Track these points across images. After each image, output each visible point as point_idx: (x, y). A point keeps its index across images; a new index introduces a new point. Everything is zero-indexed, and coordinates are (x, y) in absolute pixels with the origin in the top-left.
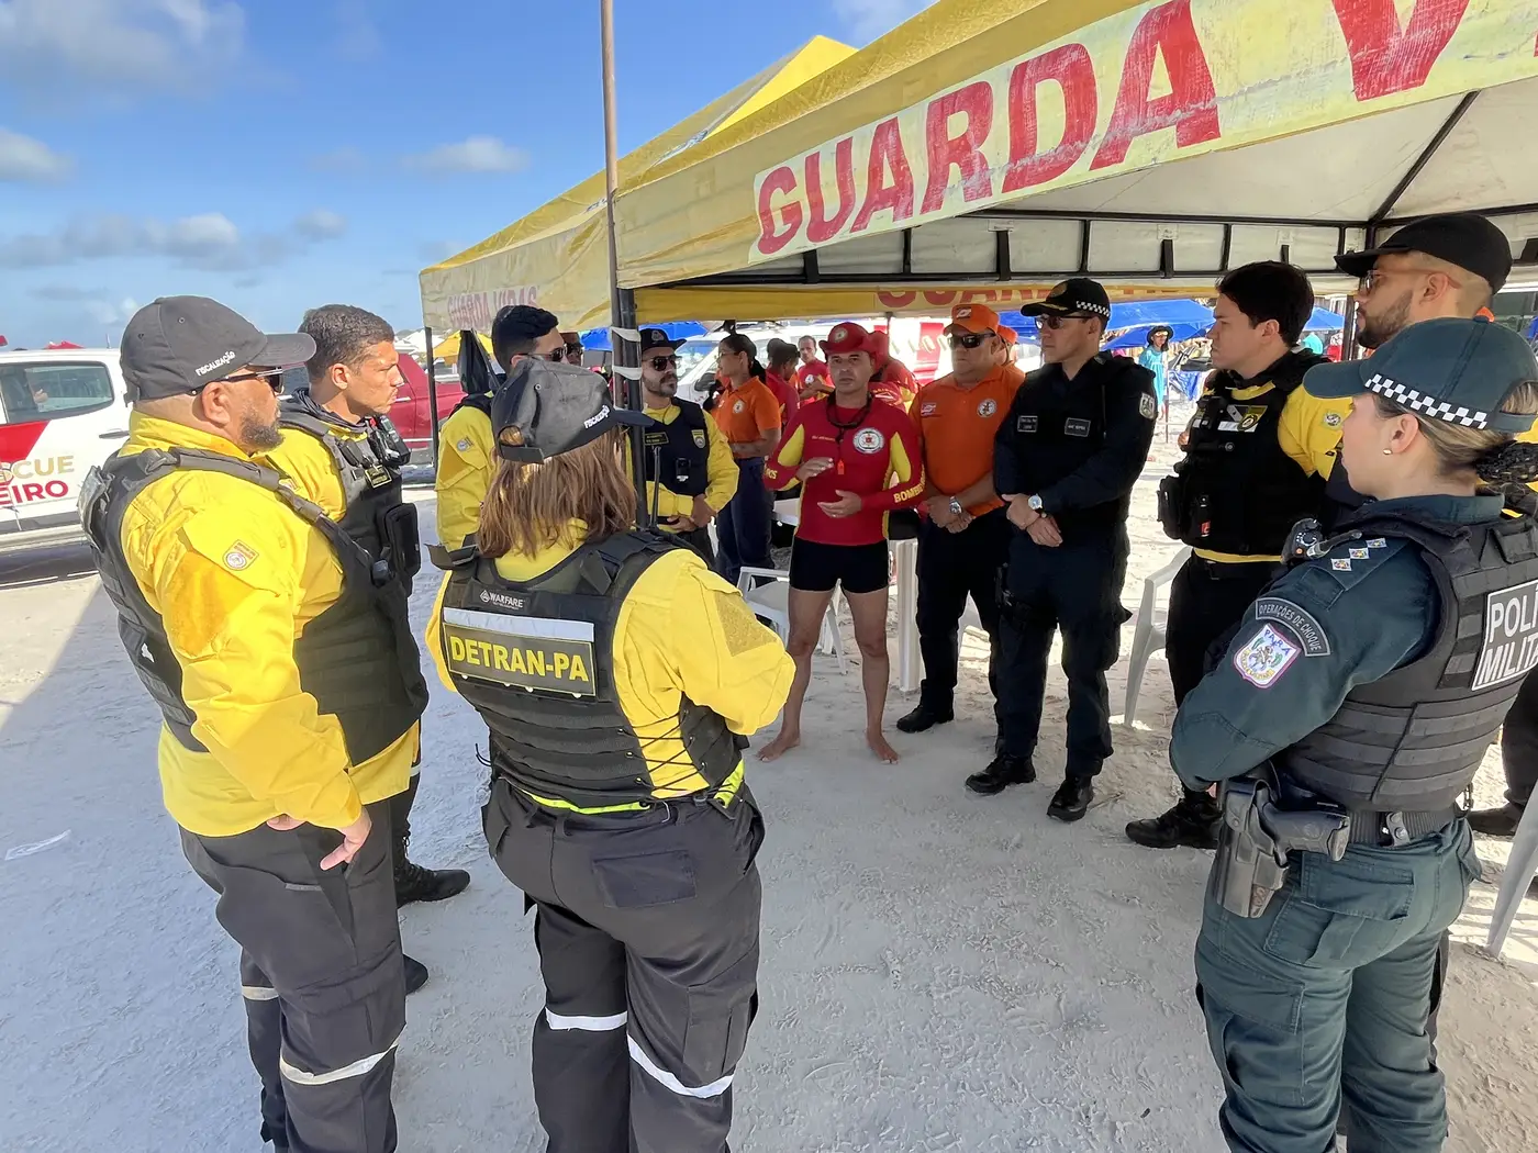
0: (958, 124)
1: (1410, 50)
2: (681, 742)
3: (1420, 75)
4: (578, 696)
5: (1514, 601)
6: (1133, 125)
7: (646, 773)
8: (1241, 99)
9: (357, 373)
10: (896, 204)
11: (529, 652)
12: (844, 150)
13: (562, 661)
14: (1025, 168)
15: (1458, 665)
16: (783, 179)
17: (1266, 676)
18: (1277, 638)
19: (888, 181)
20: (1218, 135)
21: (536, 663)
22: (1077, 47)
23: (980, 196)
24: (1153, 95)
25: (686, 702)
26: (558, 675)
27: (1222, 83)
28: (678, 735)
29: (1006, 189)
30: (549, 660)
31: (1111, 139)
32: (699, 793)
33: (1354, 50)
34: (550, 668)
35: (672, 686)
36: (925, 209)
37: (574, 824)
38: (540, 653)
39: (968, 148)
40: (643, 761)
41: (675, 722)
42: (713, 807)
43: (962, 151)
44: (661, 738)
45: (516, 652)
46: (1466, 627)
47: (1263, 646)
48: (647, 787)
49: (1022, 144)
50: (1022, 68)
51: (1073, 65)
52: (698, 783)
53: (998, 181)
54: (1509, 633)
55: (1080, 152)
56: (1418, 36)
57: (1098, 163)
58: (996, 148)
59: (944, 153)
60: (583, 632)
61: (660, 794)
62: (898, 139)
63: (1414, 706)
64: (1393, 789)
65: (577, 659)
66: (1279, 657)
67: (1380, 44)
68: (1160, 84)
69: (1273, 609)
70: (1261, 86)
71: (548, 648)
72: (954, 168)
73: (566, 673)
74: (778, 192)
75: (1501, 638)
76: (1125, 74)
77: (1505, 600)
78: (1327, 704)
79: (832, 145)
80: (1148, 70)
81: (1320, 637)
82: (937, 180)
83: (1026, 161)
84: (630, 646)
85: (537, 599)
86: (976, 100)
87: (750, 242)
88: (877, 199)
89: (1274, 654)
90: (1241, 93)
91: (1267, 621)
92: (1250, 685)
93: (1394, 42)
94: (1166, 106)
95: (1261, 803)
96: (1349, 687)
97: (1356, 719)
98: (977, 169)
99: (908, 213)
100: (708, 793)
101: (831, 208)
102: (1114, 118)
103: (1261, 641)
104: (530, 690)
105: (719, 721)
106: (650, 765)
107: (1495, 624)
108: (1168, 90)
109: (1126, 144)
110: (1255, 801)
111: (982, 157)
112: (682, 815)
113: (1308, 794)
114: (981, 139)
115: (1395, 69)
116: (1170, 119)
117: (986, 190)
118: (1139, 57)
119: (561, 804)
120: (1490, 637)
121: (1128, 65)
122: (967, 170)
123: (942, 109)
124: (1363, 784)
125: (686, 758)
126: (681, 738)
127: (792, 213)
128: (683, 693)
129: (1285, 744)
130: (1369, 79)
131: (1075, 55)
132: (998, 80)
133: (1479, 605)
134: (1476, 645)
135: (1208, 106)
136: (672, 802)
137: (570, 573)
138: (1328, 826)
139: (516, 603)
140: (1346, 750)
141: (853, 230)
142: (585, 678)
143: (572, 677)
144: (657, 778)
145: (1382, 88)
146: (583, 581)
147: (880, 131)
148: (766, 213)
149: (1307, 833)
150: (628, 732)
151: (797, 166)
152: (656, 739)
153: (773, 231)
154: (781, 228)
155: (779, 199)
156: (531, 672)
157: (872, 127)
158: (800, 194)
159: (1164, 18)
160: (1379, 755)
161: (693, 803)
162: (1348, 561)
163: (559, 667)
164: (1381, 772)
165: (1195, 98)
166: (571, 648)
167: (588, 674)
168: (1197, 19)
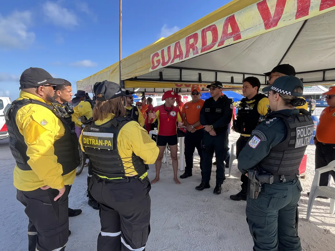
0: (192, 41)
1: (274, 20)
2: (132, 164)
3: (276, 24)
4: (109, 150)
5: (302, 130)
6: (225, 38)
7: (124, 170)
8: (245, 31)
9: (63, 92)
10: (179, 57)
11: (100, 140)
12: (169, 48)
13: (106, 142)
14: (205, 48)
15: (292, 142)
16: (157, 55)
17: (255, 146)
18: (256, 138)
19: (178, 53)
20: (241, 38)
21: (101, 143)
23: (196, 54)
24: (229, 32)
25: (133, 154)
26: (105, 145)
27: (241, 29)
28: (132, 162)
29: (201, 52)
30: (104, 142)
31: (221, 41)
32: (136, 176)
33: (264, 21)
34: (104, 144)
35: (130, 149)
36: (185, 57)
37: (107, 181)
38: (102, 140)
39: (194, 45)
40: (123, 167)
41: (131, 158)
42: (140, 180)
43: (192, 46)
44: (128, 162)
45: (97, 140)
46: (292, 134)
47: (254, 140)
48: (124, 173)
49: (204, 43)
50: (203, 30)
51: (213, 28)
52: (135, 173)
53: (200, 51)
54: (302, 136)
55: (215, 44)
56: (275, 18)
57: (219, 46)
58: (199, 45)
59: (189, 47)
60: (111, 135)
61: (127, 175)
62: (180, 45)
63: (284, 151)
64: (282, 169)
65: (109, 141)
66: (257, 142)
67: (269, 20)
68: (230, 30)
69: (255, 132)
70: (248, 29)
71: (103, 139)
72: (191, 50)
73: (107, 145)
74: (156, 57)
75: (300, 137)
76: (223, 29)
77: (300, 129)
78: (267, 151)
79: (166, 48)
80: (227, 28)
81: (264, 137)
82: (188, 52)
83: (205, 47)
84: (121, 139)
85: (102, 129)
86: (195, 36)
87: (150, 68)
88: (176, 56)
89: (256, 141)
90: (245, 30)
91: (254, 135)
92: (251, 148)
93: (271, 20)
94: (231, 34)
95: (255, 174)
96: (271, 148)
97: (273, 155)
98: (195, 49)
99: (182, 59)
100: (138, 176)
101: (166, 59)
102: (222, 37)
103: (253, 139)
104: (99, 149)
105: (142, 160)
106: (125, 168)
107: (299, 134)
108: (231, 31)
109: (224, 41)
110: (254, 173)
111: (197, 47)
112: (131, 180)
113: (265, 172)
114: (196, 44)
115: (272, 24)
116: (232, 36)
117: (197, 53)
118: (226, 26)
119: (105, 177)
120: (298, 137)
121: (224, 27)
122: (194, 49)
123: (188, 39)
124: (276, 168)
125: (133, 167)
126: (132, 163)
127: (158, 61)
128: (133, 152)
129: (259, 160)
130: (267, 26)
131: (214, 26)
132: (199, 32)
133: (295, 130)
134: (295, 138)
135: (239, 33)
136: (129, 177)
137: (109, 123)
138: (268, 176)
139: (98, 130)
140: (272, 161)
141: (171, 63)
142: (111, 146)
143: (108, 146)
144: (126, 171)
145: (270, 27)
146: (112, 125)
147: (176, 44)
148: (153, 62)
149: (264, 179)
150: (120, 159)
151: (159, 52)
152: (127, 162)
153: (154, 65)
154: (156, 64)
155: (156, 59)
156: (100, 145)
157: (174, 44)
158: (160, 57)
159: (230, 19)
160: (278, 162)
161: (134, 178)
162: (269, 122)
163: (106, 143)
164: (279, 166)
165: (237, 32)
166: (108, 139)
167: (112, 145)
168: (236, 18)
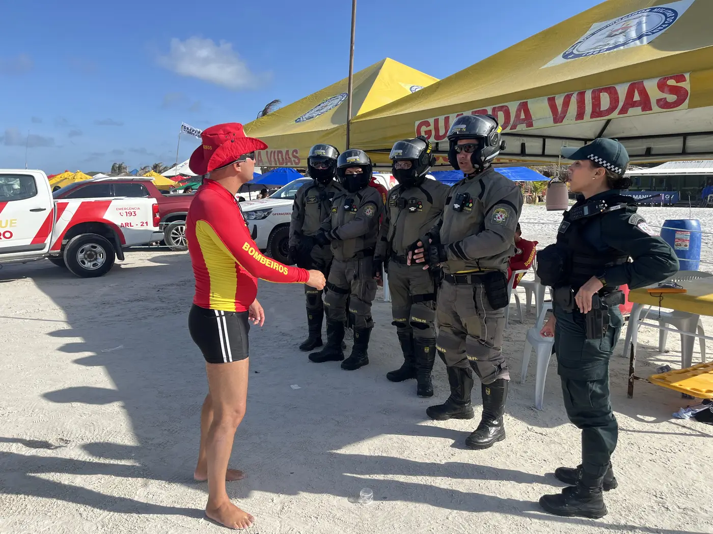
1: (560, 117)
6: (518, 122)
8: (537, 121)
12: (447, 119)
16: (426, 123)
20: (533, 126)
22: (506, 106)
24: (521, 118)
27: (533, 118)
31: (514, 124)
33: (553, 116)
50: (495, 108)
51: (505, 109)
55: (507, 126)
56: (562, 115)
57: (511, 129)
67: (556, 116)
70: (539, 119)
74: (424, 126)
76: (516, 113)
79: (443, 117)
80: (520, 113)
94: (524, 120)
101: (443, 132)
102: (514, 121)
108: (524, 117)
109: (517, 126)
115: (559, 120)
116: (524, 123)
127: (428, 132)
130: (555, 121)
132: (489, 109)
135: (531, 121)
148: (418, 132)
151: (431, 121)
158: (432, 127)
159: (523, 104)
165: (529, 119)
168: (529, 106)
